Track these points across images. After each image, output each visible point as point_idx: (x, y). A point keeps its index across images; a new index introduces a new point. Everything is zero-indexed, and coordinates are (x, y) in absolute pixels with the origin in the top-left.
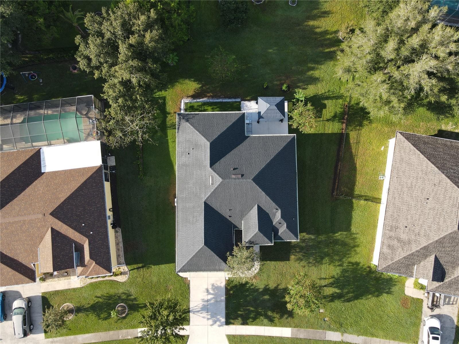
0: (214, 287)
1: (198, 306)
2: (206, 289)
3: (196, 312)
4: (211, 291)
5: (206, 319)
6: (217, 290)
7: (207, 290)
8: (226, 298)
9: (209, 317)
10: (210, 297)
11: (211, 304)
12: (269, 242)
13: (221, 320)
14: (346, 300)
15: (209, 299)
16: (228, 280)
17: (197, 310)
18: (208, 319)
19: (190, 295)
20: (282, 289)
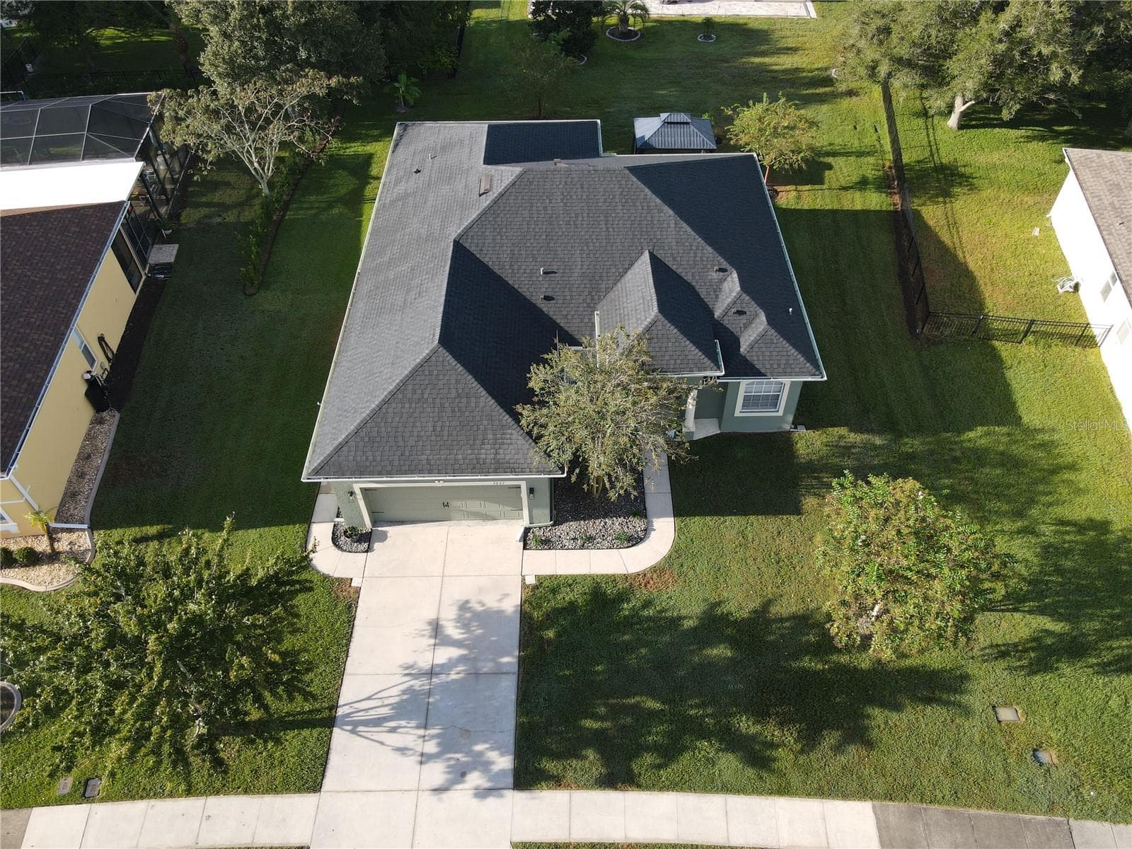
0: (468, 615)
1: (380, 695)
2: (430, 623)
3: (366, 723)
4: (453, 631)
5: (412, 761)
6: (479, 627)
7: (436, 629)
8: (521, 660)
9: (431, 747)
10: (445, 654)
11: (446, 687)
12: (707, 362)
13: (492, 763)
14: (1110, 663)
15: (442, 666)
16: (536, 587)
17: (374, 714)
18: (425, 758)
19: (348, 645)
20: (787, 619)
